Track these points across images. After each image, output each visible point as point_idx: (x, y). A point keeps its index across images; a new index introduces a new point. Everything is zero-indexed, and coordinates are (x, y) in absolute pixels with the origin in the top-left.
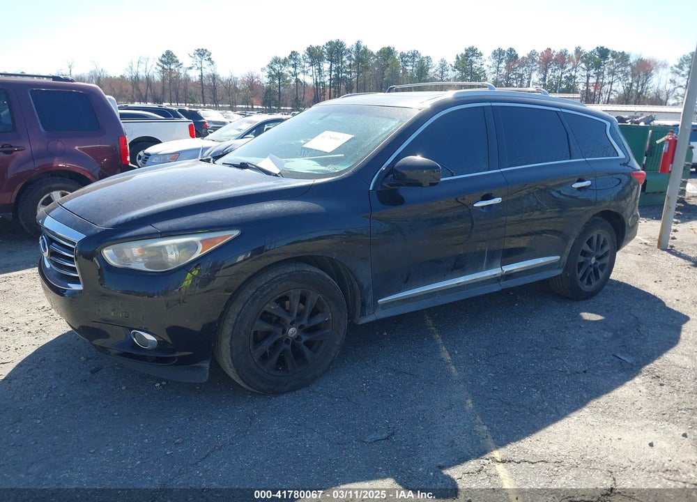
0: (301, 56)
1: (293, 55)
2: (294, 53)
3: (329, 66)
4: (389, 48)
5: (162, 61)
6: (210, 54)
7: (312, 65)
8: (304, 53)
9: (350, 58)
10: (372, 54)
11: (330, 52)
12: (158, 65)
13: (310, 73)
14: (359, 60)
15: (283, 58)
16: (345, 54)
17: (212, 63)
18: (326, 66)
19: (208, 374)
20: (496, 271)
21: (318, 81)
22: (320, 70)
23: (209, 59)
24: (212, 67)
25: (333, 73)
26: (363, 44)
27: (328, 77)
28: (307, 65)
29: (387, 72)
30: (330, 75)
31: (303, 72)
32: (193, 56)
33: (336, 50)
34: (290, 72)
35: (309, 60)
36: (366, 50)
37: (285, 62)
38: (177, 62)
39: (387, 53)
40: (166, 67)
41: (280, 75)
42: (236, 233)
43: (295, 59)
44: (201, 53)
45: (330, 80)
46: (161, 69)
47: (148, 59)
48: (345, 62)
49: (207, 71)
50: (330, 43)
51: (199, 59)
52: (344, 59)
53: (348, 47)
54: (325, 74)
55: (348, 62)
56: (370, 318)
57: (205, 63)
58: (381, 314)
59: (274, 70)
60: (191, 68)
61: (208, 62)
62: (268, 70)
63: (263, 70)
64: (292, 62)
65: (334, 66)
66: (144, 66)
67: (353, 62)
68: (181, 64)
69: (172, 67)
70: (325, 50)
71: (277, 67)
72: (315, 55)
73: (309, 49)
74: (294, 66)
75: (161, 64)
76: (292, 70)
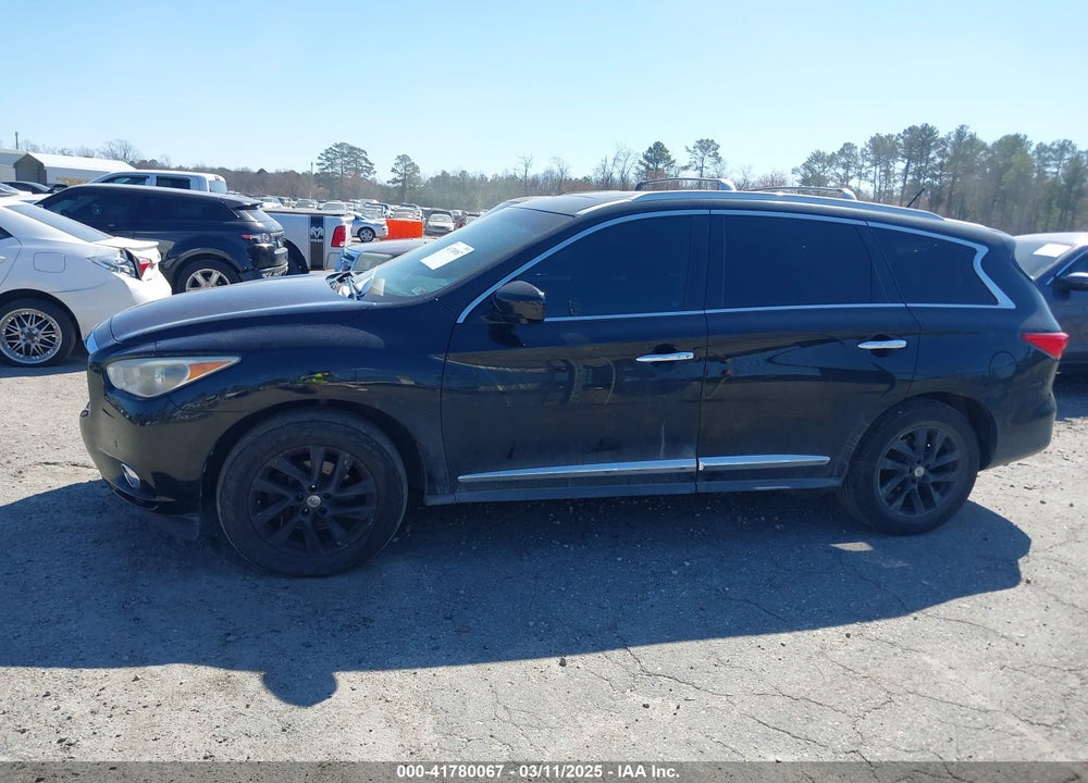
0: (859, 150)
1: (847, 148)
2: (848, 146)
3: (903, 166)
4: (1017, 137)
5: (646, 157)
6: (718, 146)
7: (876, 165)
8: (864, 146)
9: (942, 154)
10: (984, 146)
11: (909, 144)
12: (641, 163)
13: (871, 177)
14: (957, 157)
15: (829, 153)
16: (936, 147)
17: (719, 160)
18: (899, 166)
19: (198, 531)
20: (687, 464)
21: (883, 189)
22: (888, 173)
23: (716, 155)
24: (718, 166)
25: (910, 177)
26: (969, 131)
27: (900, 184)
28: (868, 164)
29: (1008, 176)
30: (905, 181)
31: (860, 175)
32: (692, 149)
33: (920, 141)
34: (838, 175)
35: (871, 157)
36: (973, 138)
37: (832, 160)
38: (669, 158)
39: (1014, 144)
40: (651, 166)
41: (820, 181)
42: (234, 360)
43: (848, 156)
44: (706, 146)
45: (904, 187)
46: (643, 168)
47: (629, 154)
48: (933, 159)
49: (710, 171)
50: (912, 130)
51: (700, 154)
52: (931, 156)
53: (942, 135)
54: (896, 178)
55: (938, 160)
56: (446, 500)
57: (708, 161)
58: (463, 497)
59: (812, 171)
60: (686, 168)
61: (713, 160)
62: (802, 171)
63: (794, 171)
64: (843, 160)
65: (913, 165)
66: (622, 165)
67: (946, 160)
68: (674, 161)
69: (660, 166)
70: (901, 141)
71: (817, 167)
72: (882, 149)
73: (873, 140)
74: (846, 166)
75: (645, 162)
76: (841, 171)
